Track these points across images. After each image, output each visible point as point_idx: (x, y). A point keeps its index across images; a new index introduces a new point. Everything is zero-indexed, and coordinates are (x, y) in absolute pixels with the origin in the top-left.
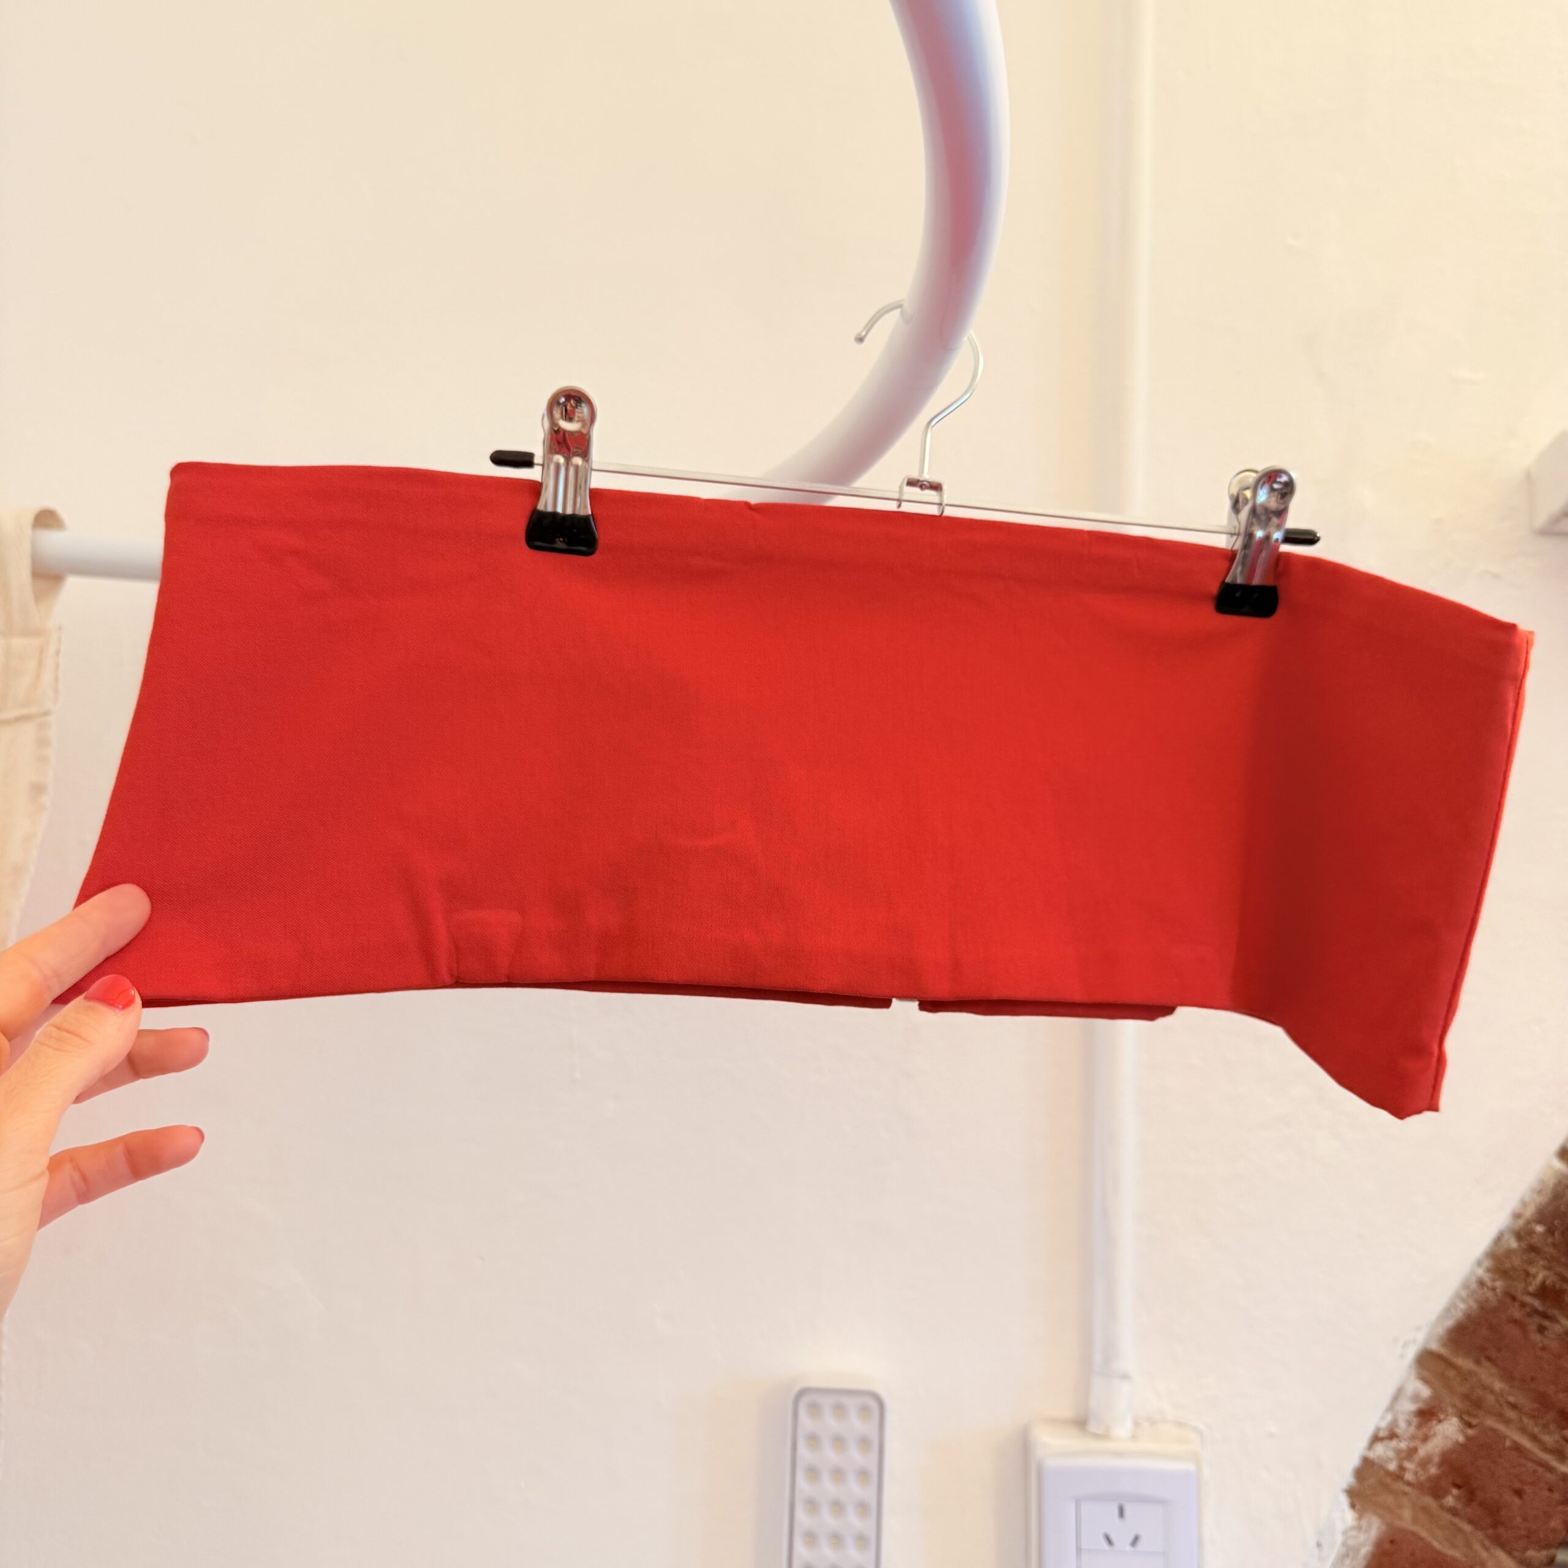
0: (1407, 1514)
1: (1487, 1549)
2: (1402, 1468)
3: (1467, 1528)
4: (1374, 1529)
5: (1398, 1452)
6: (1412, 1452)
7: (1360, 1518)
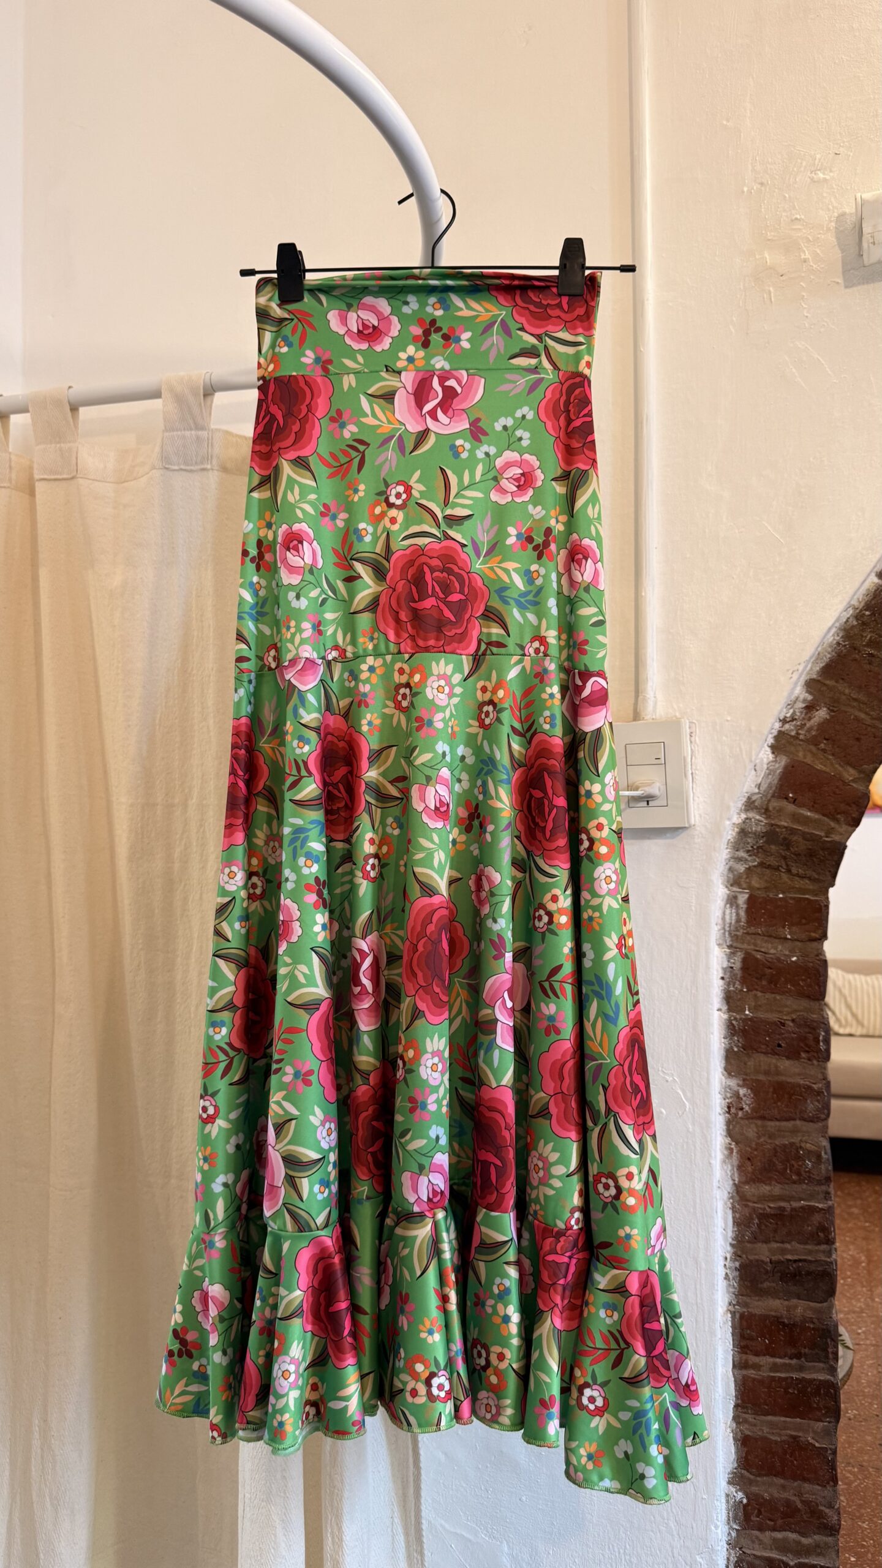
0: (801, 754)
1: (842, 767)
2: (798, 734)
3: (831, 757)
4: (783, 761)
5: (796, 726)
6: (803, 726)
7: (776, 757)
